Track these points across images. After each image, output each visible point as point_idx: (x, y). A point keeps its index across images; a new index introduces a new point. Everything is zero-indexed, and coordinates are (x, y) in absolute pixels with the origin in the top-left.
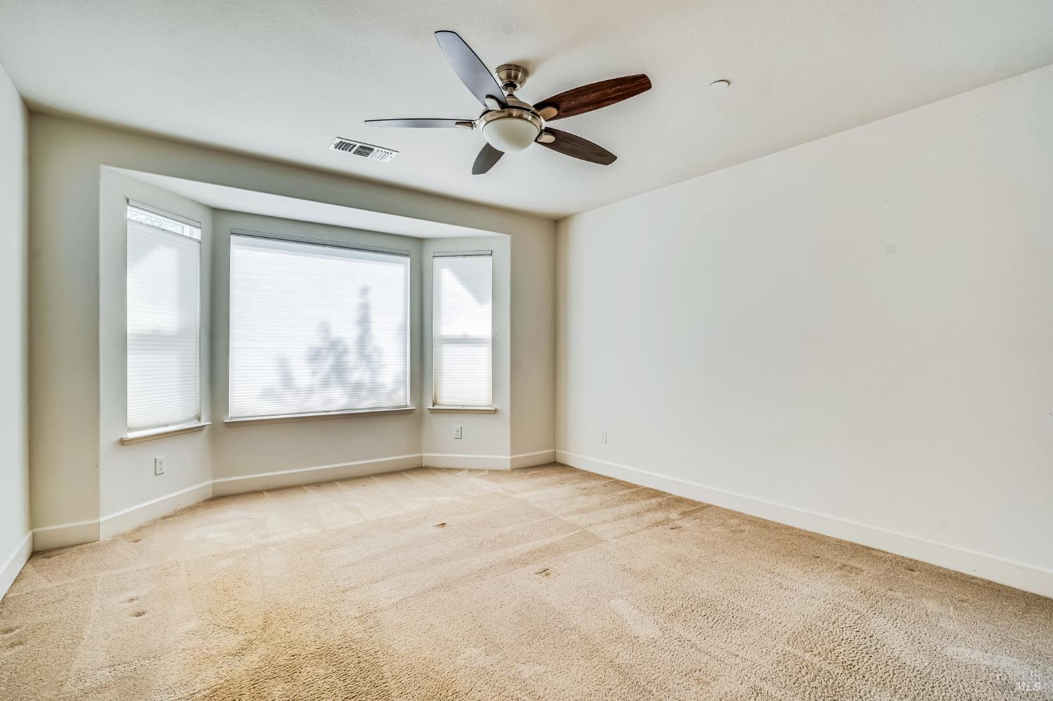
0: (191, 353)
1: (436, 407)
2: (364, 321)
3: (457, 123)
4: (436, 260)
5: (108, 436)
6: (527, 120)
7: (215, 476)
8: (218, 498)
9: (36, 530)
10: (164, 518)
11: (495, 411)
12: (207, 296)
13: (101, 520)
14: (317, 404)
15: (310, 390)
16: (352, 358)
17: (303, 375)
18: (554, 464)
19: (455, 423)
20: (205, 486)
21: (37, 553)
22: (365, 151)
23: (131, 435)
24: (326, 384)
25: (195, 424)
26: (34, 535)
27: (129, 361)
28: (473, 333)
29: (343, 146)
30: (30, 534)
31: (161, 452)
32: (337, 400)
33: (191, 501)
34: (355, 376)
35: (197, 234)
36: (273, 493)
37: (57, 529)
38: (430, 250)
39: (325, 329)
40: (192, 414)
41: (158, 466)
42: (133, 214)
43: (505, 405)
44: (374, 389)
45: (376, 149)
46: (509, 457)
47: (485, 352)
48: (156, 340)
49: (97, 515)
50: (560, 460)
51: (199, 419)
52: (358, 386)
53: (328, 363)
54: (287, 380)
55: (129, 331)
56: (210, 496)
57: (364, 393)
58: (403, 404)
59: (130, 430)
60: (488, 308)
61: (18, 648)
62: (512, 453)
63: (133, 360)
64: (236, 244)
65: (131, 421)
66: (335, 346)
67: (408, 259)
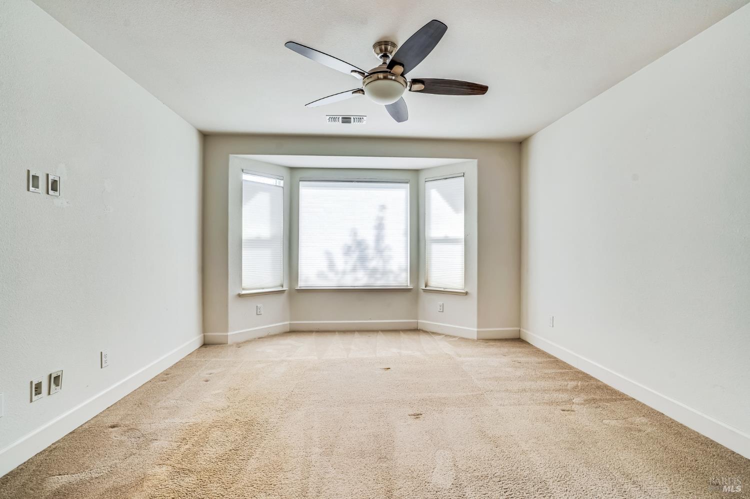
0: (278, 250)
1: (427, 288)
2: (380, 227)
3: (353, 93)
4: (427, 184)
5: (233, 291)
6: (391, 79)
7: (291, 320)
8: (293, 332)
9: (205, 334)
10: (259, 338)
11: (466, 293)
12: (287, 219)
13: (229, 334)
14: (349, 282)
15: (344, 273)
16: (371, 252)
17: (341, 263)
18: (518, 340)
19: (439, 300)
20: (285, 324)
21: (205, 344)
22: (346, 120)
23: (244, 292)
24: (354, 270)
25: (281, 289)
26: (204, 336)
27: (243, 253)
28: (452, 235)
29: (333, 119)
30: (203, 334)
31: (260, 303)
32: (361, 280)
33: (277, 331)
34: (373, 264)
35: (282, 183)
36: (318, 333)
37: (214, 335)
38: (423, 176)
39: (354, 233)
40: (279, 283)
41: (258, 310)
42: (245, 177)
43: (473, 290)
44: (385, 273)
45: (352, 117)
46: (476, 330)
47: (460, 249)
48: (258, 242)
49: (227, 331)
50: (523, 337)
51: (282, 286)
52: (374, 271)
53: (355, 255)
54: (331, 266)
55: (243, 238)
56: (289, 330)
57: (378, 276)
58: (405, 285)
59: (243, 289)
60: (461, 216)
61: (164, 382)
62: (479, 326)
63: (245, 253)
64: (303, 187)
65: (244, 285)
66: (360, 245)
67: (408, 185)
